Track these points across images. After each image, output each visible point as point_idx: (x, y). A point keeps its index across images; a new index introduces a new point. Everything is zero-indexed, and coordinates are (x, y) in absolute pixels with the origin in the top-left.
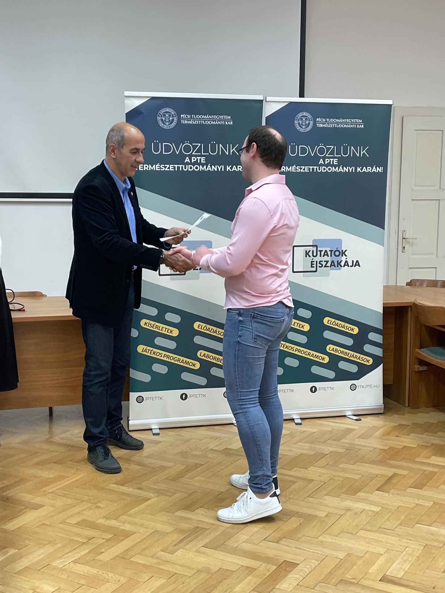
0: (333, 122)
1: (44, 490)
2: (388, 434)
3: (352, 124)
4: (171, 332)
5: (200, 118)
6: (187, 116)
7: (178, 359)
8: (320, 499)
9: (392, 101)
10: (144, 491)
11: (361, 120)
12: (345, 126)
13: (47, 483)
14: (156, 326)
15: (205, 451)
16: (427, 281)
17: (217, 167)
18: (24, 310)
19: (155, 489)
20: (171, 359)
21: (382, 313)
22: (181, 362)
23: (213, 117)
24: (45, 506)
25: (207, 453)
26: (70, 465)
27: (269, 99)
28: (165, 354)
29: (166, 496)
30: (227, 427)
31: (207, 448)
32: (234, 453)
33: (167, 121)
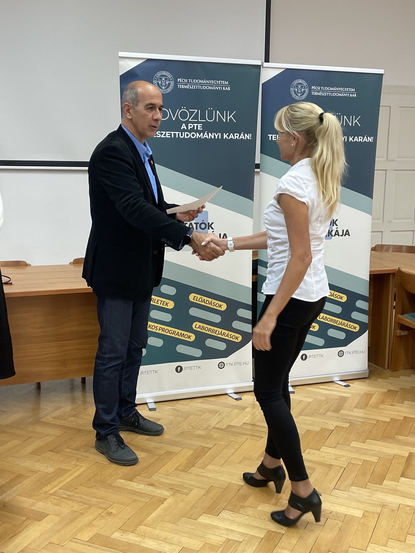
0: (328, 90)
2: (382, 403)
3: (345, 93)
4: (166, 304)
5: (197, 83)
6: (183, 81)
7: (174, 331)
9: (383, 70)
11: (354, 89)
12: (339, 95)
13: (46, 480)
15: (207, 429)
16: (392, 246)
17: (214, 134)
18: (11, 284)
19: (168, 485)
20: (167, 331)
21: (369, 280)
22: (177, 334)
23: (210, 82)
24: (50, 514)
25: (211, 432)
26: (68, 454)
27: (266, 64)
28: (160, 327)
29: (182, 494)
30: (222, 398)
31: (209, 425)
32: (239, 431)
33: (163, 85)
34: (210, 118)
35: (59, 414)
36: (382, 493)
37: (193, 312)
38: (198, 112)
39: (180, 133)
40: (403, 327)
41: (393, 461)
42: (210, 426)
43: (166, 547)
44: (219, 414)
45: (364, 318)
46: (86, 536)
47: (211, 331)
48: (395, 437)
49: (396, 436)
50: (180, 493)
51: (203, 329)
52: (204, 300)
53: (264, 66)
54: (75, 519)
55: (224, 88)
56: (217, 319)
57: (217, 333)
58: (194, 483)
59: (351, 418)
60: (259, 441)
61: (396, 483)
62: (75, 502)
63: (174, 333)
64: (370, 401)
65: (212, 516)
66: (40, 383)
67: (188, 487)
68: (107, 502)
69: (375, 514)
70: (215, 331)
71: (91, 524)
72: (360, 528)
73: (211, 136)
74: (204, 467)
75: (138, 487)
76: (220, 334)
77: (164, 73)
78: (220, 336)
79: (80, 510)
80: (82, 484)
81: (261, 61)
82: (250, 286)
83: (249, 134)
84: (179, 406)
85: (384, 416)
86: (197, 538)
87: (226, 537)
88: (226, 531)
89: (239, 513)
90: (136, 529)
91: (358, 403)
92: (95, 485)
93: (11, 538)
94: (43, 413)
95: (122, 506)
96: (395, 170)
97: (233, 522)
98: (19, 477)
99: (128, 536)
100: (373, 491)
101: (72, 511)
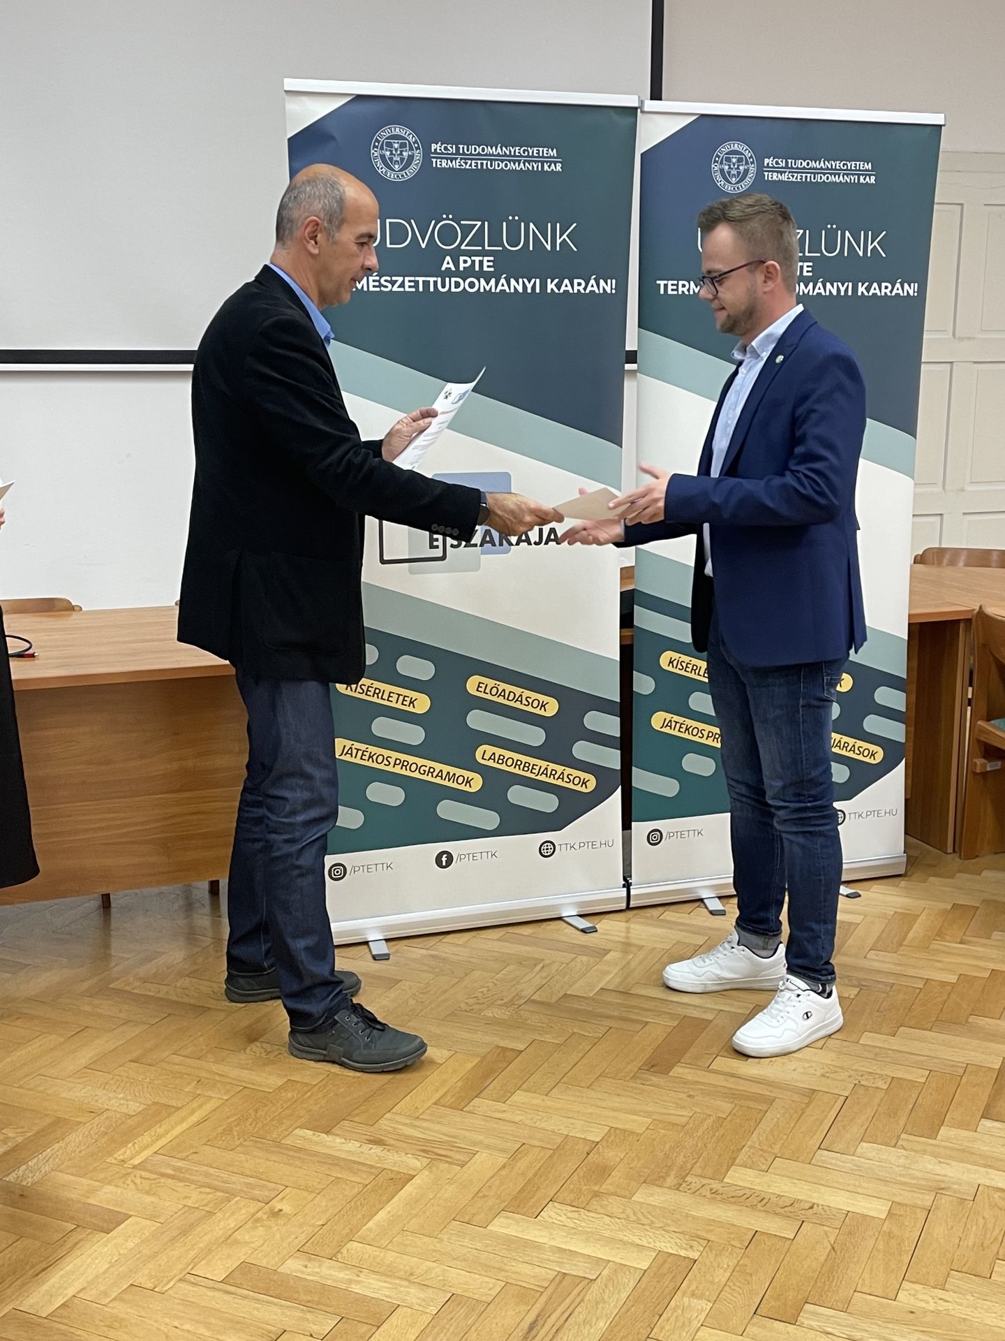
0: (804, 168)
1: (122, 1157)
2: (939, 936)
3: (847, 175)
4: (411, 702)
5: (479, 154)
6: (446, 149)
7: (430, 768)
8: (853, 1155)
9: (942, 116)
10: (389, 1150)
11: (870, 164)
12: (832, 179)
13: (124, 1132)
14: (376, 689)
15: (514, 1004)
16: (965, 552)
17: (523, 281)
18: (32, 656)
19: (418, 1143)
20: (413, 769)
21: (906, 638)
22: (437, 776)
23: (512, 151)
24: (131, 1216)
25: (522, 1013)
26: (177, 1067)
27: (650, 105)
28: (396, 759)
29: (451, 1163)
30: (549, 927)
31: (517, 995)
32: (590, 1009)
33: (396, 161)
34: (514, 241)
35: (154, 970)
36: (935, 1157)
37: (477, 720)
38: (482, 226)
39: (439, 279)
40: (990, 751)
41: (964, 1080)
42: (520, 998)
43: (413, 1295)
44: (543, 967)
45: (896, 731)
46: (218, 1269)
47: (522, 767)
48: (970, 1020)
49: (972, 1019)
50: (447, 1162)
51: (500, 761)
52: (504, 690)
53: (646, 109)
54: (192, 1226)
55: (546, 167)
56: (536, 736)
57: (536, 772)
58: (480, 1137)
59: (861, 975)
60: (638, 1032)
61: (971, 1134)
62: (193, 1186)
63: (430, 771)
64: (908, 932)
65: (524, 1217)
66: (109, 895)
67: (463, 1146)
68: (270, 1184)
69: (918, 1211)
70: (530, 767)
71: (231, 1239)
72: (881, 1245)
73: (517, 286)
74: (503, 1097)
75: (346, 1147)
76: (543, 773)
77: (397, 130)
78: (543, 778)
79: (205, 1205)
80: (209, 1141)
81: (636, 97)
82: (616, 656)
83: (609, 281)
84: (446, 947)
85: (943, 970)
86: (485, 1271)
87: (558, 1269)
88: (557, 1255)
89: (588, 1211)
90: (338, 1252)
91: (879, 938)
92: (241, 1144)
93: (37, 1275)
94: (116, 968)
95: (305, 1194)
96: (975, 362)
97: (574, 1232)
98: (57, 1126)
99: (320, 1266)
100: (913, 1153)
101: (186, 1209)
